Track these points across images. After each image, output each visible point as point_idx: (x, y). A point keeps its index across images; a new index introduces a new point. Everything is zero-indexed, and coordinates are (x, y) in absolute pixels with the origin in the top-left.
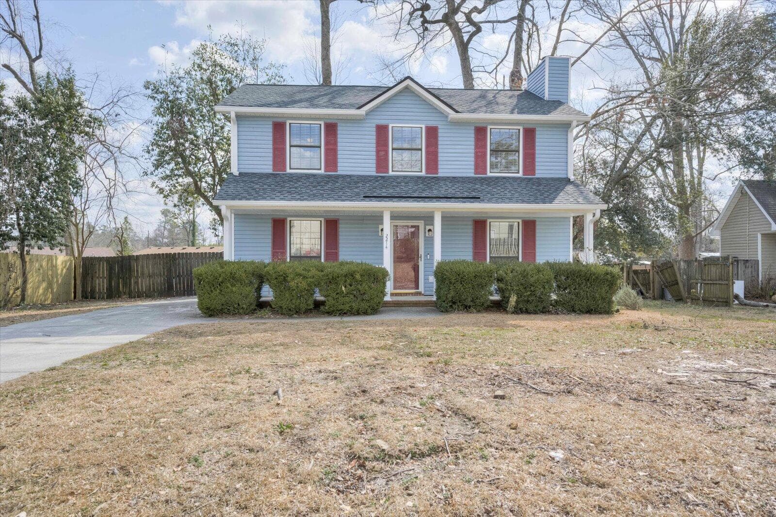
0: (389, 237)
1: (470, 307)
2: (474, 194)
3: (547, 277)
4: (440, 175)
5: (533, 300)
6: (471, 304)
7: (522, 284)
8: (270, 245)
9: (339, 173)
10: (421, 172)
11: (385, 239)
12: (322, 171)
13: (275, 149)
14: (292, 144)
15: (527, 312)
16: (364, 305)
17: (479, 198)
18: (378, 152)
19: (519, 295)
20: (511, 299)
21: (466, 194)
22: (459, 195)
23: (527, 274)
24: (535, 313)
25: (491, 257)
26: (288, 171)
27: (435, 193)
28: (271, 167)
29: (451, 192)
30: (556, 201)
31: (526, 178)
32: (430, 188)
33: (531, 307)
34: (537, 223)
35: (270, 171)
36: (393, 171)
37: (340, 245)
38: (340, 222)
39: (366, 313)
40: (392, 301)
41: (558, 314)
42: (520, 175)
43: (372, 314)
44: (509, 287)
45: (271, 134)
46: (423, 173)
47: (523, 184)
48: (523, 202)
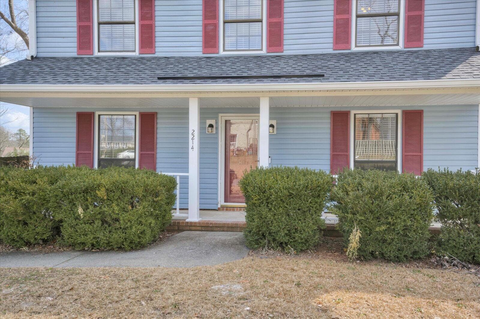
0: (196, 134)
1: (286, 244)
2: (319, 72)
3: (418, 200)
4: (285, 53)
5: (393, 240)
6: (286, 239)
7: (371, 212)
8: (74, 145)
9: (157, 55)
10: (262, 50)
11: (191, 137)
12: (136, 54)
13: (80, 28)
14: (101, 20)
15: (385, 259)
16: (117, 236)
17: (323, 76)
18: (205, 26)
19: (367, 231)
20: (351, 237)
21: (308, 72)
22: (297, 73)
23: (381, 194)
24: (398, 260)
25: (355, 162)
26: (96, 54)
27: (265, 72)
28: (75, 50)
29: (289, 70)
30: (448, 76)
31: (408, 52)
32: (260, 67)
33: (390, 251)
34: (425, 114)
35: (75, 55)
36: (224, 50)
37: (159, 146)
38: (159, 116)
39: (121, 249)
40: (199, 223)
41: (442, 265)
42: (401, 47)
43: (132, 249)
44: (350, 216)
45: (75, 9)
46: (264, 52)
47: (402, 58)
48: (392, 78)
